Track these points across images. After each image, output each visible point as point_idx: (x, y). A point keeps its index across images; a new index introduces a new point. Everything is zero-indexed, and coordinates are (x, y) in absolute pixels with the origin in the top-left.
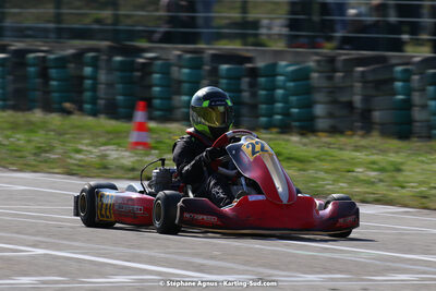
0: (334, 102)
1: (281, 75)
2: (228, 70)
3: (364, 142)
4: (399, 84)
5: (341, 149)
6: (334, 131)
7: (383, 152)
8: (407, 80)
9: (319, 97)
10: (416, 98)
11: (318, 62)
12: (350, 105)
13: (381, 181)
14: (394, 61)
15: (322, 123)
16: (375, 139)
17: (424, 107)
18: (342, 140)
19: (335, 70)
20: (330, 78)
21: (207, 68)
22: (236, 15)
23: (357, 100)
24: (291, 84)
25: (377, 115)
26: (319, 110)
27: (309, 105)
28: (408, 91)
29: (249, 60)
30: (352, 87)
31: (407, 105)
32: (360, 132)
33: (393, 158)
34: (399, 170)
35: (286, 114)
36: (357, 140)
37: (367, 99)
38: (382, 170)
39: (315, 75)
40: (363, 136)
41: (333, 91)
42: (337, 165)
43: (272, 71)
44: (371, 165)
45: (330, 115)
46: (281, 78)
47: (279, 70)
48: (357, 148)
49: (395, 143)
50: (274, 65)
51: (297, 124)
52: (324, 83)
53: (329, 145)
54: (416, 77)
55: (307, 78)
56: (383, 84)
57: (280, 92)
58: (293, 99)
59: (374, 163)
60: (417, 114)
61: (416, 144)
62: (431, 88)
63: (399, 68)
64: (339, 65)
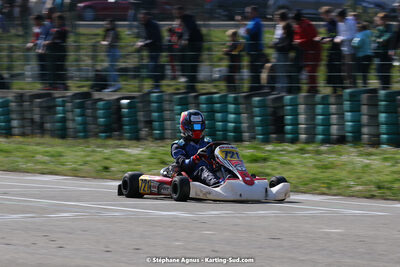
0: (23, 119)
6: (23, 135)
7: (52, 146)
8: (63, 106)
9: (14, 116)
10: (70, 115)
12: (32, 121)
16: (47, 139)
17: (73, 120)
20: (21, 106)
23: (37, 117)
25: (48, 126)
26: (15, 123)
27: (9, 121)
34: (61, 156)
38: (52, 156)
39: (13, 104)
42: (27, 154)
44: (46, 153)
49: (58, 141)
55: (7, 106)
56: (50, 109)
59: (47, 152)
61: (70, 141)
62: (78, 111)
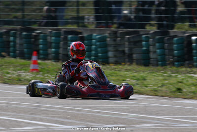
1: (94, 39)
2: (71, 37)
3: (129, 68)
4: (144, 43)
5: (120, 71)
11: (110, 34)
13: (137, 84)
14: (142, 33)
15: (111, 60)
18: (120, 67)
19: (117, 37)
21: (62, 37)
22: (74, 14)
24: (98, 43)
28: (148, 46)
29: (81, 33)
30: (124, 44)
31: (148, 52)
32: (128, 63)
33: (142, 74)
35: (96, 56)
36: (126, 66)
37: (130, 49)
40: (129, 65)
41: (116, 46)
43: (90, 38)
45: (115, 56)
46: (94, 41)
47: (93, 37)
48: (127, 70)
50: (91, 35)
51: (101, 60)
52: (112, 43)
53: (115, 69)
54: (151, 40)
57: (94, 47)
58: (99, 49)
60: (152, 55)
63: (144, 36)
64: (118, 35)
